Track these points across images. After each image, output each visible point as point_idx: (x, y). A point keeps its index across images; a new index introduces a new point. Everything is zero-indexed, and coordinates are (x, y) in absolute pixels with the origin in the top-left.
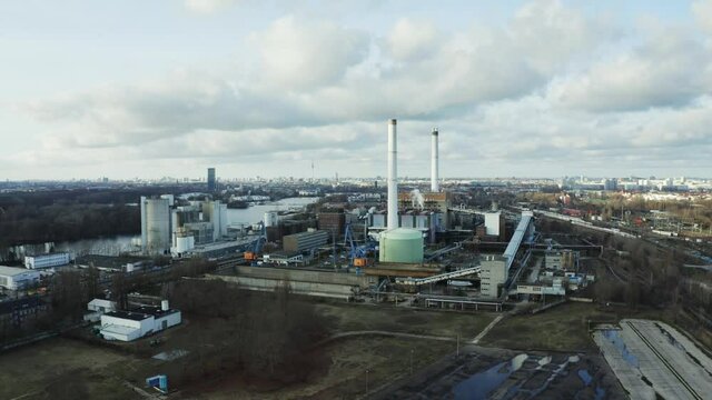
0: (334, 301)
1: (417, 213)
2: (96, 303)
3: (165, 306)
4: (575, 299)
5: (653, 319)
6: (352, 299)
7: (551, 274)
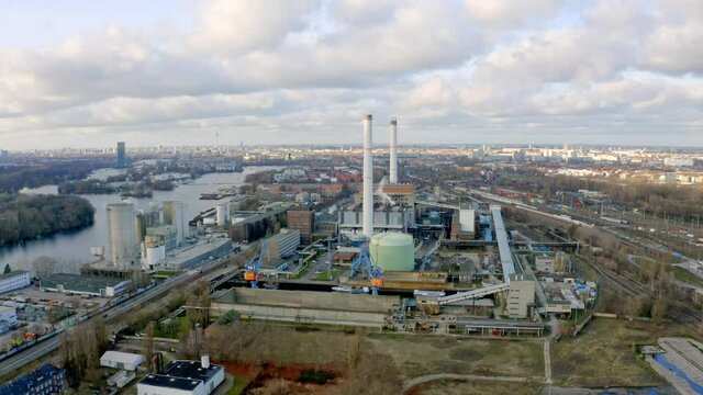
0: (369, 331)
1: (388, 208)
2: (110, 358)
3: (205, 362)
4: (599, 314)
5: (683, 336)
6: (385, 328)
7: (552, 280)
